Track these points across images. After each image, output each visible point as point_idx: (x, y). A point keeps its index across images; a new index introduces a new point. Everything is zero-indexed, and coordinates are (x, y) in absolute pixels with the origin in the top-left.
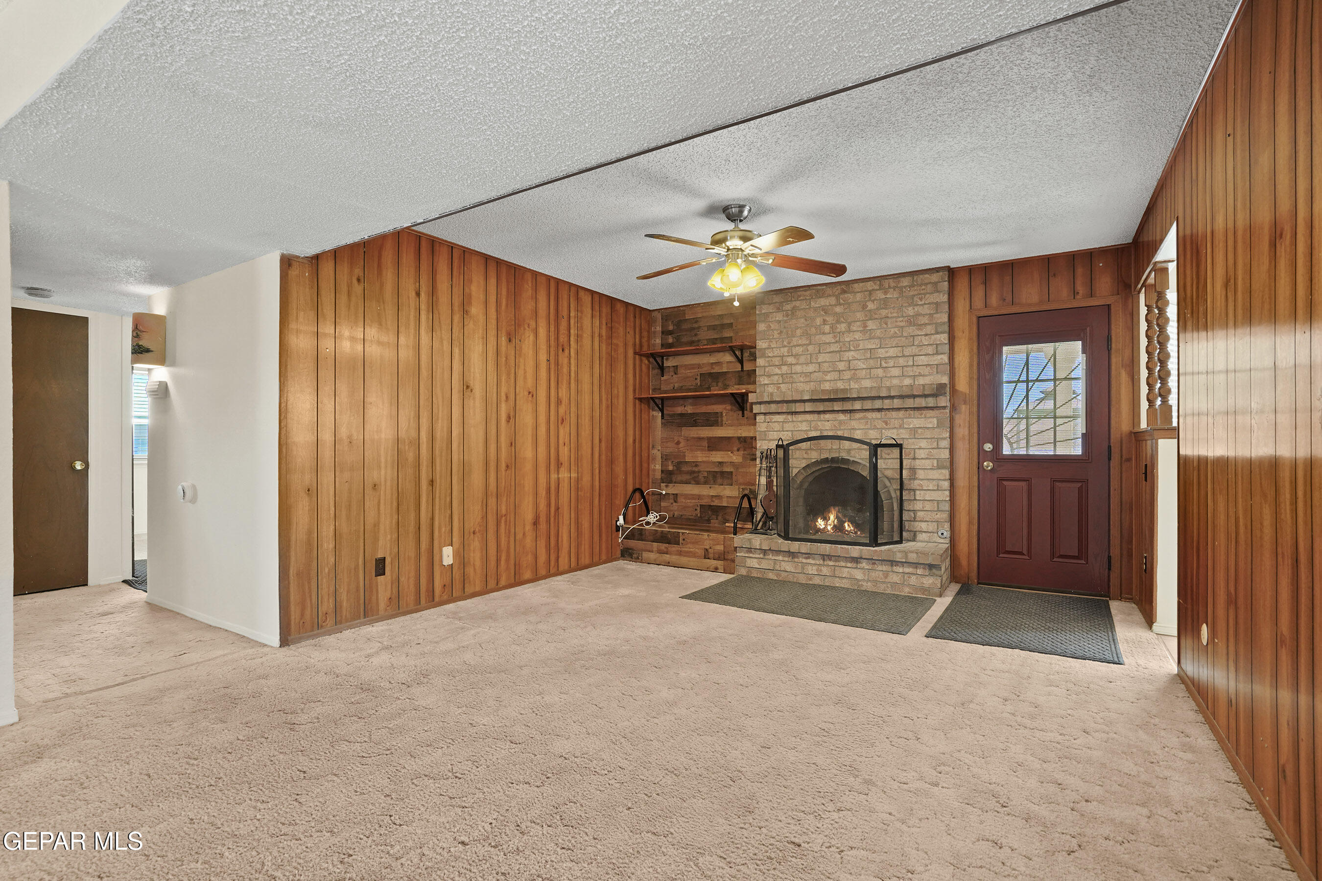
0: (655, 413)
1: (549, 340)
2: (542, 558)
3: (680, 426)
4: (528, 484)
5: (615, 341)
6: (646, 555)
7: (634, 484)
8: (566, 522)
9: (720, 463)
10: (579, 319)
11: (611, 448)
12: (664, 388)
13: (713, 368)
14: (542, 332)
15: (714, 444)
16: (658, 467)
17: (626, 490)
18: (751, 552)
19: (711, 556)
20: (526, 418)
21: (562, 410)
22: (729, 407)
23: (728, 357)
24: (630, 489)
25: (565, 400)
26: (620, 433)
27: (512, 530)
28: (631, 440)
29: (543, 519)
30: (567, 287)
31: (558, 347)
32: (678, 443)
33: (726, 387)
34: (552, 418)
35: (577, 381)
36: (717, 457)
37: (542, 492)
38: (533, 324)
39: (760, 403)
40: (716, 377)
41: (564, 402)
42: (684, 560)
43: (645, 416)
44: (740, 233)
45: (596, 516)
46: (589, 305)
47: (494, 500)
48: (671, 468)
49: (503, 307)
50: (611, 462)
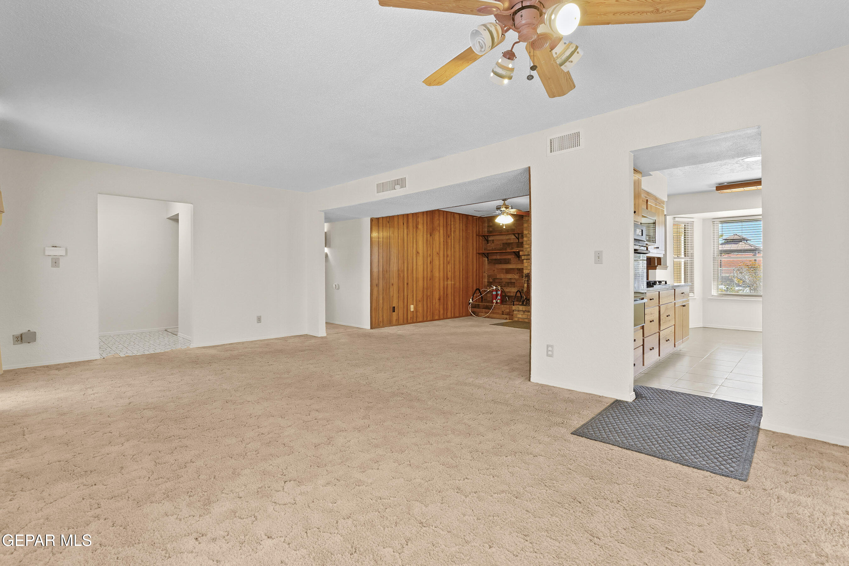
0: (485, 259)
1: (444, 234)
2: (442, 312)
3: (495, 264)
4: (437, 285)
5: (468, 231)
6: (480, 314)
7: (476, 287)
8: (450, 300)
9: (510, 278)
10: (454, 225)
11: (467, 272)
12: (488, 248)
13: (507, 241)
14: (441, 231)
15: (508, 271)
16: (486, 280)
17: (473, 288)
18: (519, 312)
19: (505, 313)
20: (436, 262)
21: (448, 259)
22: (513, 256)
23: (513, 237)
24: (475, 289)
25: (450, 255)
26: (471, 267)
27: (432, 302)
28: (475, 270)
29: (442, 298)
30: (450, 214)
31: (448, 236)
32: (494, 271)
33: (512, 248)
34: (445, 262)
35: (454, 248)
36: (509, 276)
37: (442, 289)
38: (438, 228)
39: (525, 255)
40: (508, 244)
41: (449, 256)
42: (495, 316)
43: (481, 260)
44: (505, 206)
45: (461, 299)
46: (458, 219)
47: (426, 290)
48: (491, 281)
49: (429, 224)
50: (467, 278)
